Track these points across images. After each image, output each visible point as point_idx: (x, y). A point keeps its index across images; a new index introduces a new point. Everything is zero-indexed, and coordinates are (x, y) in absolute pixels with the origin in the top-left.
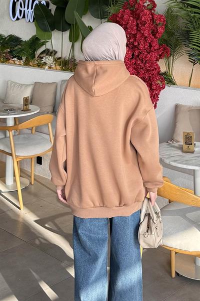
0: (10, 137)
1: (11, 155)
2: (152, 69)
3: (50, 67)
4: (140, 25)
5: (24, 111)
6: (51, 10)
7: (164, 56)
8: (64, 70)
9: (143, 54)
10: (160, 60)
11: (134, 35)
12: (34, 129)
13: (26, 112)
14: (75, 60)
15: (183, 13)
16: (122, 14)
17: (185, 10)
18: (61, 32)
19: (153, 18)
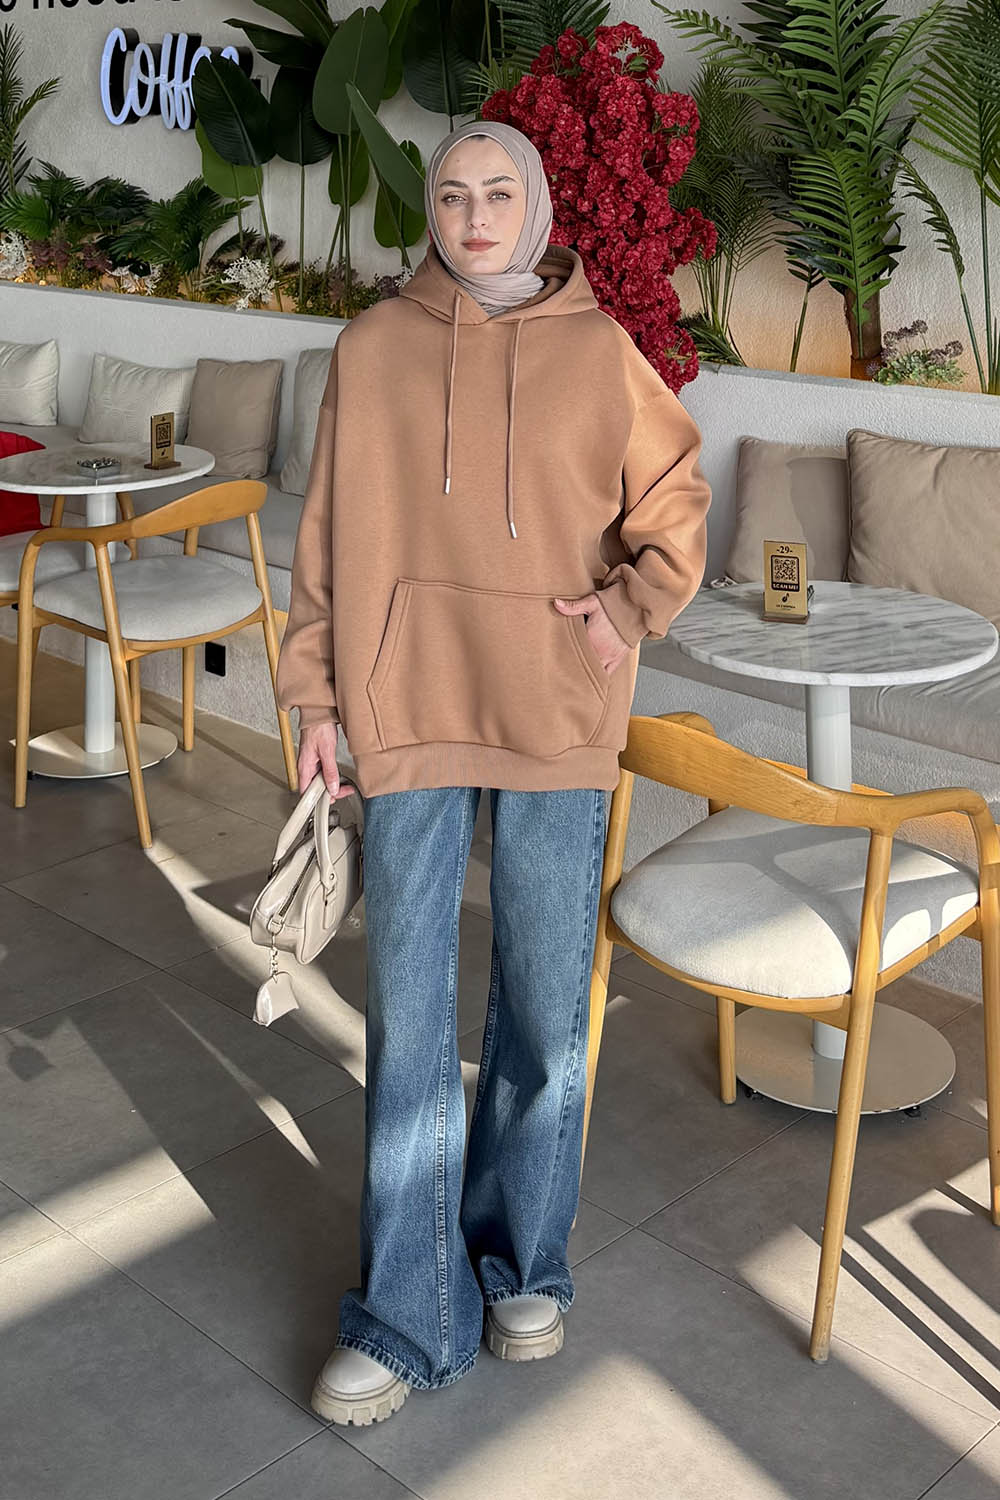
0: (98, 569)
1: (103, 636)
2: (647, 302)
3: (257, 303)
4: (600, 136)
5: (156, 468)
6: (257, 83)
7: (695, 254)
8: (310, 312)
9: (615, 244)
10: (679, 269)
11: (576, 172)
12: (193, 538)
13: (160, 472)
14: (352, 273)
15: (766, 86)
16: (531, 94)
17: (773, 76)
18: (296, 168)
19: (650, 109)
